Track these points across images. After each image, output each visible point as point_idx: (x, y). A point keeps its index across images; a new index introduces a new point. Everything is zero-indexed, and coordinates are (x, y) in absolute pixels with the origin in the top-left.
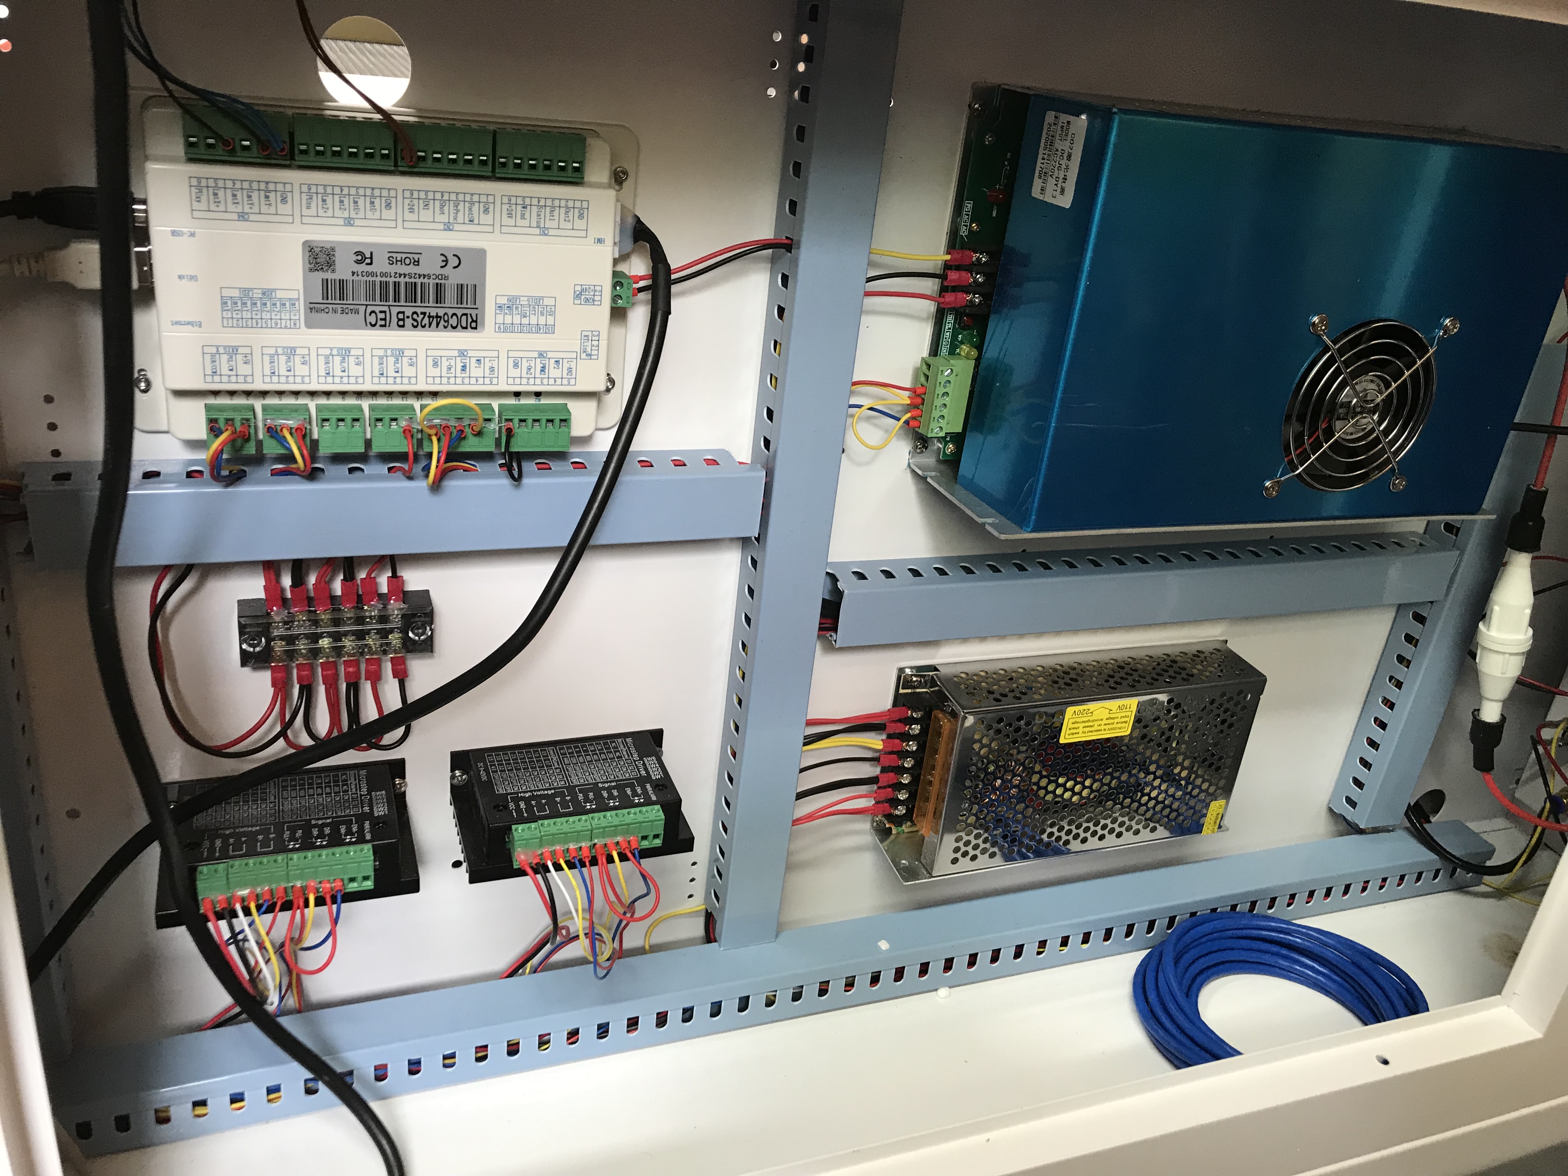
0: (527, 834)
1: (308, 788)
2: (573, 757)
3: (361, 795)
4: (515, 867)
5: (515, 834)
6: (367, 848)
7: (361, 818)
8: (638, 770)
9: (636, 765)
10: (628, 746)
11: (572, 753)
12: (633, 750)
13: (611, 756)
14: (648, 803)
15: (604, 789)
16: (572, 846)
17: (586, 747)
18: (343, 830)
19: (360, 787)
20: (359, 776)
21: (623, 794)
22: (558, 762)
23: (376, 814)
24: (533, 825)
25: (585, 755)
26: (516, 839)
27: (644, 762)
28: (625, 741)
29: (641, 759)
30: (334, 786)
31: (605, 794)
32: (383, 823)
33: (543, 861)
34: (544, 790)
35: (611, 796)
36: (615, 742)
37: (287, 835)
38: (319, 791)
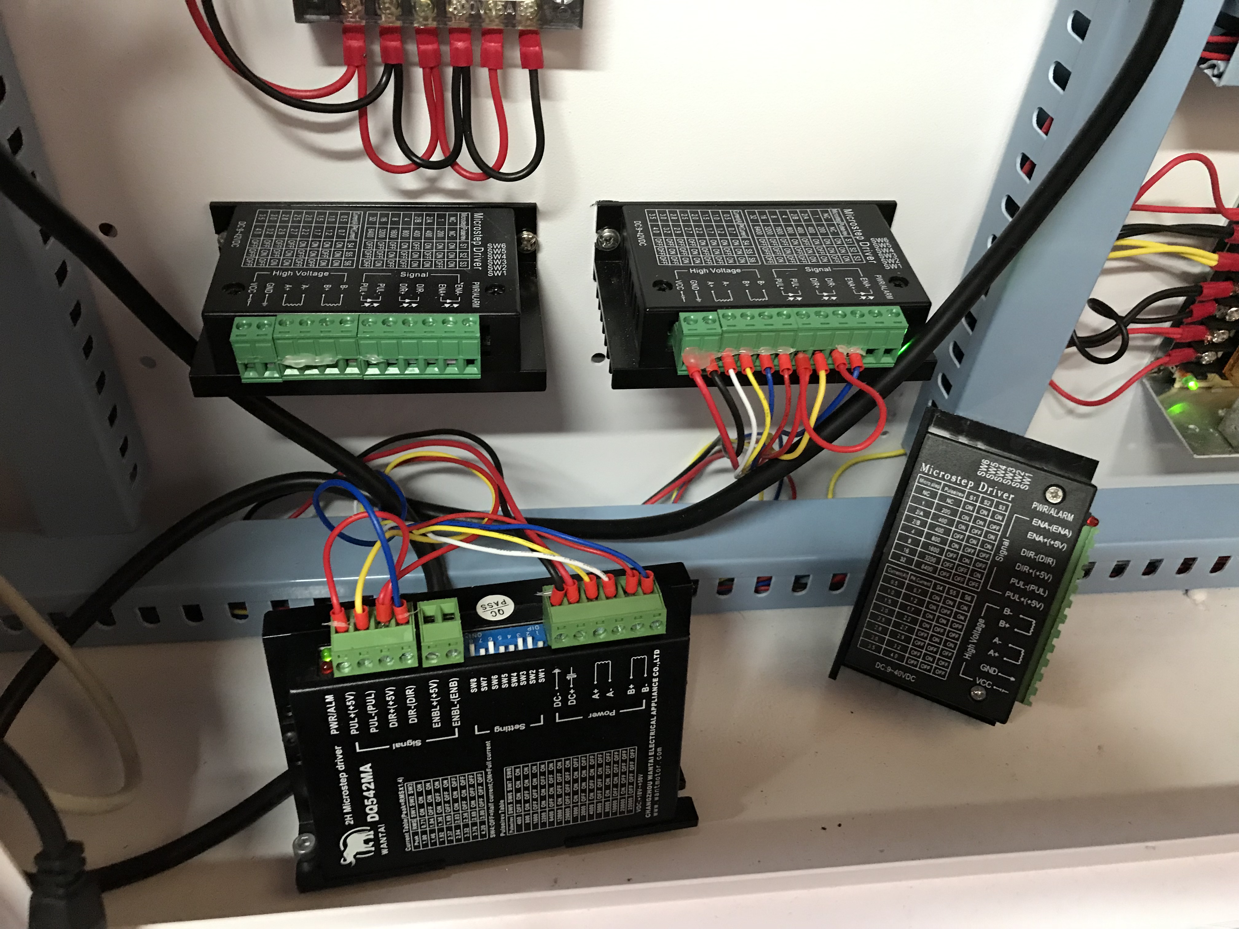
0: (702, 328)
1: (403, 229)
2: (768, 226)
3: (473, 246)
4: (679, 373)
5: (684, 325)
6: (474, 318)
7: (469, 277)
8: (863, 253)
9: (860, 247)
10: (847, 220)
11: (767, 221)
12: (855, 226)
13: (823, 230)
14: (880, 302)
15: (813, 274)
16: (764, 352)
17: (787, 215)
18: (442, 290)
19: (472, 234)
20: (472, 220)
21: (841, 287)
22: (746, 231)
23: (490, 274)
24: (711, 316)
25: (786, 226)
26: (686, 331)
27: (871, 244)
28: (843, 212)
29: (867, 239)
30: (437, 229)
31: (816, 283)
32: (500, 287)
33: (722, 370)
34: (726, 267)
35: (825, 287)
36: (827, 212)
37: (364, 287)
38: (417, 233)
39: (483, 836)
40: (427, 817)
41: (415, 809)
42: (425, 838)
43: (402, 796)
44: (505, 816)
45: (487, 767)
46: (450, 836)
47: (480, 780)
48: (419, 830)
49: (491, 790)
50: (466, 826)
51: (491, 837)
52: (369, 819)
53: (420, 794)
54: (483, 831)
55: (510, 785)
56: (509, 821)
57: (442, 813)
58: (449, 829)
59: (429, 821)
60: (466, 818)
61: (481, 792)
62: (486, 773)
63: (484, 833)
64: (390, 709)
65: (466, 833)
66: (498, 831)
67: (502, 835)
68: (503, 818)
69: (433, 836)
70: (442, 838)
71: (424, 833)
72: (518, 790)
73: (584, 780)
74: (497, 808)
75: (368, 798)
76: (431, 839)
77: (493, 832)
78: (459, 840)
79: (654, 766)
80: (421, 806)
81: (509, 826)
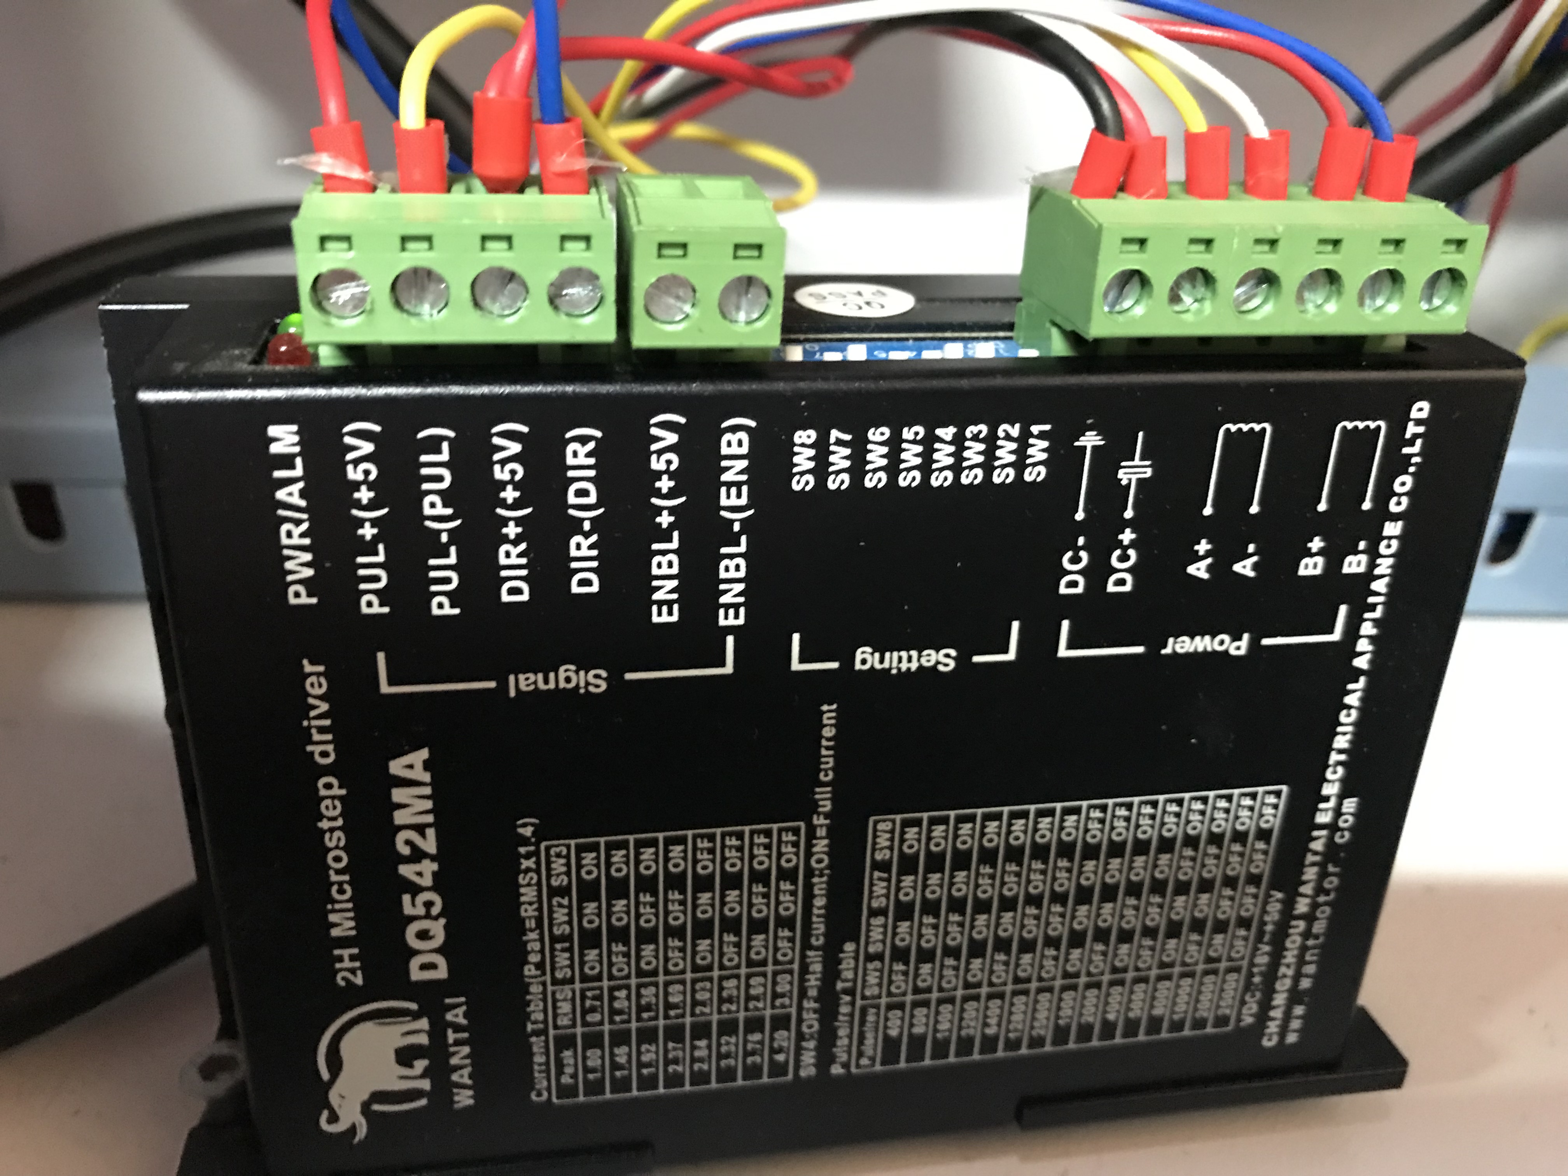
39: (778, 1069)
40: (605, 983)
41: (570, 950)
42: (594, 1058)
43: (528, 894)
44: (853, 1004)
45: (814, 807)
46: (676, 1061)
47: (791, 858)
48: (579, 1030)
49: (819, 902)
50: (728, 1027)
51: (803, 1073)
52: (416, 975)
53: (589, 891)
54: (780, 1050)
55: (880, 888)
56: (863, 1022)
57: (655, 973)
58: (675, 1034)
59: (612, 998)
60: (730, 1000)
61: (790, 905)
62: (811, 834)
63: (780, 1058)
64: (505, 521)
65: (727, 1056)
66: (825, 1058)
67: (836, 1070)
68: (844, 1009)
69: (621, 1052)
70: (648, 1065)
71: (593, 1041)
72: (904, 912)
73: (1109, 893)
74: (831, 972)
75: (415, 890)
76: (615, 1066)
77: (809, 1058)
78: (700, 1078)
79: (1322, 865)
80: (590, 939)
81: (861, 1042)
